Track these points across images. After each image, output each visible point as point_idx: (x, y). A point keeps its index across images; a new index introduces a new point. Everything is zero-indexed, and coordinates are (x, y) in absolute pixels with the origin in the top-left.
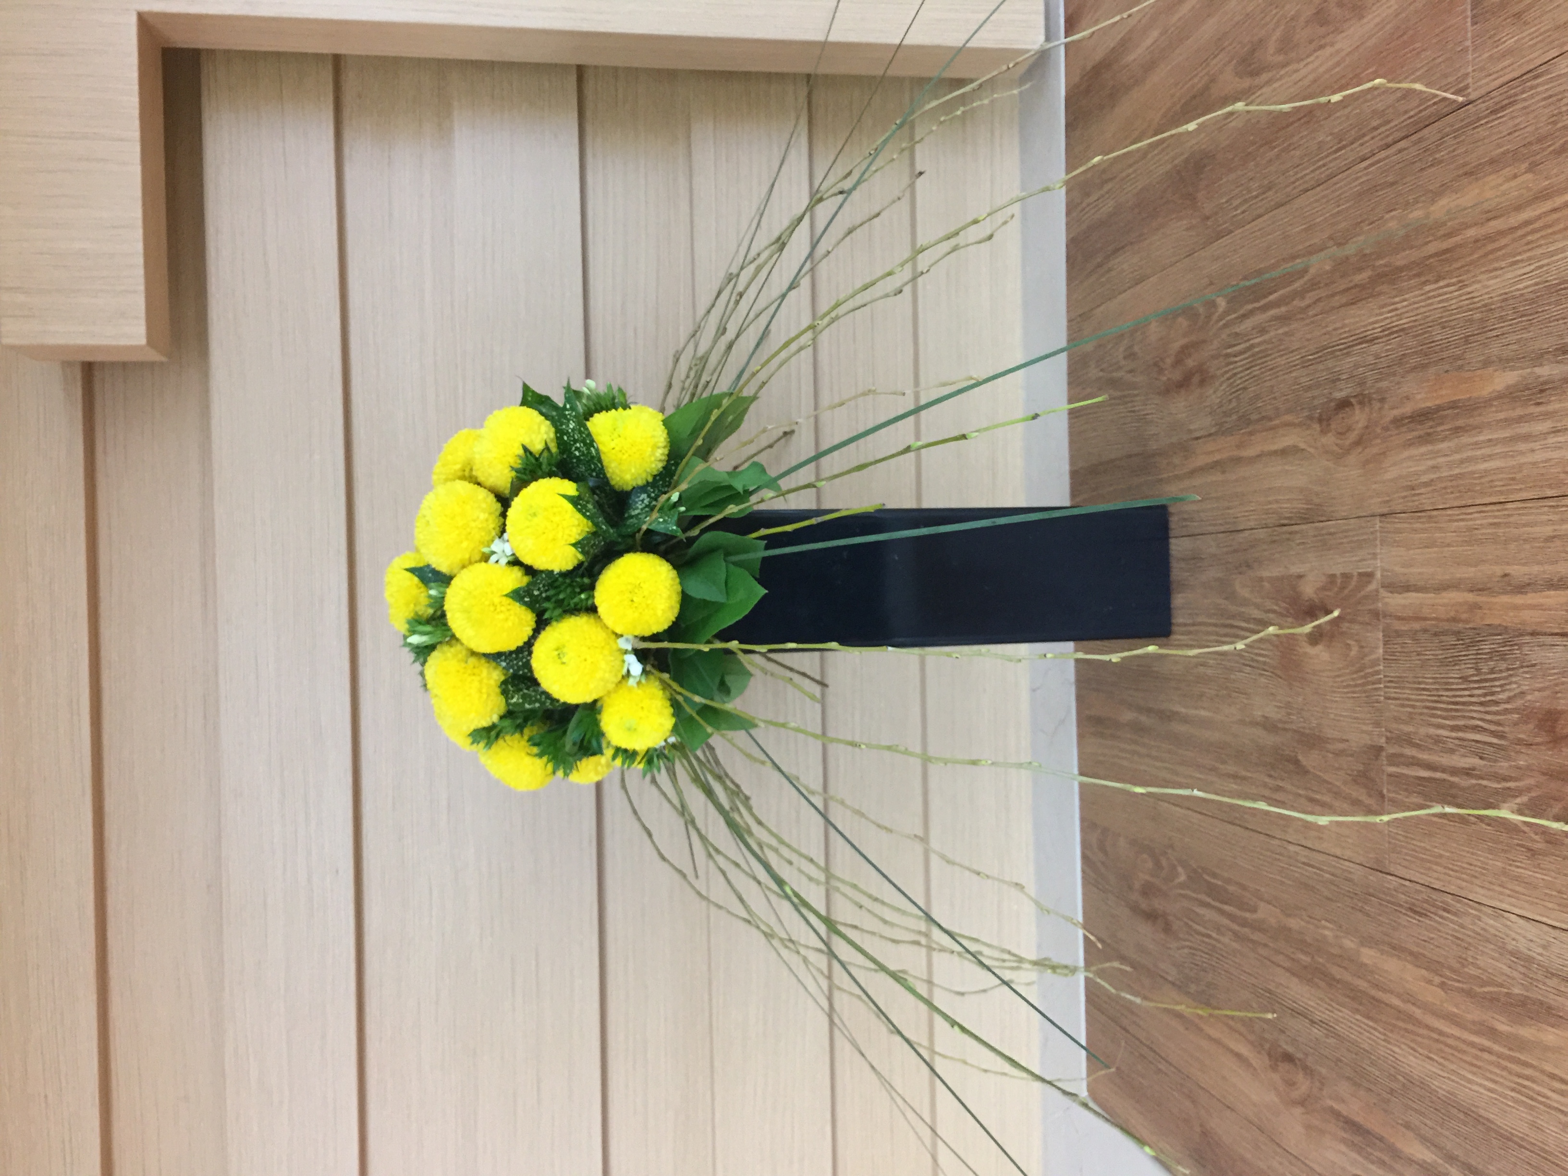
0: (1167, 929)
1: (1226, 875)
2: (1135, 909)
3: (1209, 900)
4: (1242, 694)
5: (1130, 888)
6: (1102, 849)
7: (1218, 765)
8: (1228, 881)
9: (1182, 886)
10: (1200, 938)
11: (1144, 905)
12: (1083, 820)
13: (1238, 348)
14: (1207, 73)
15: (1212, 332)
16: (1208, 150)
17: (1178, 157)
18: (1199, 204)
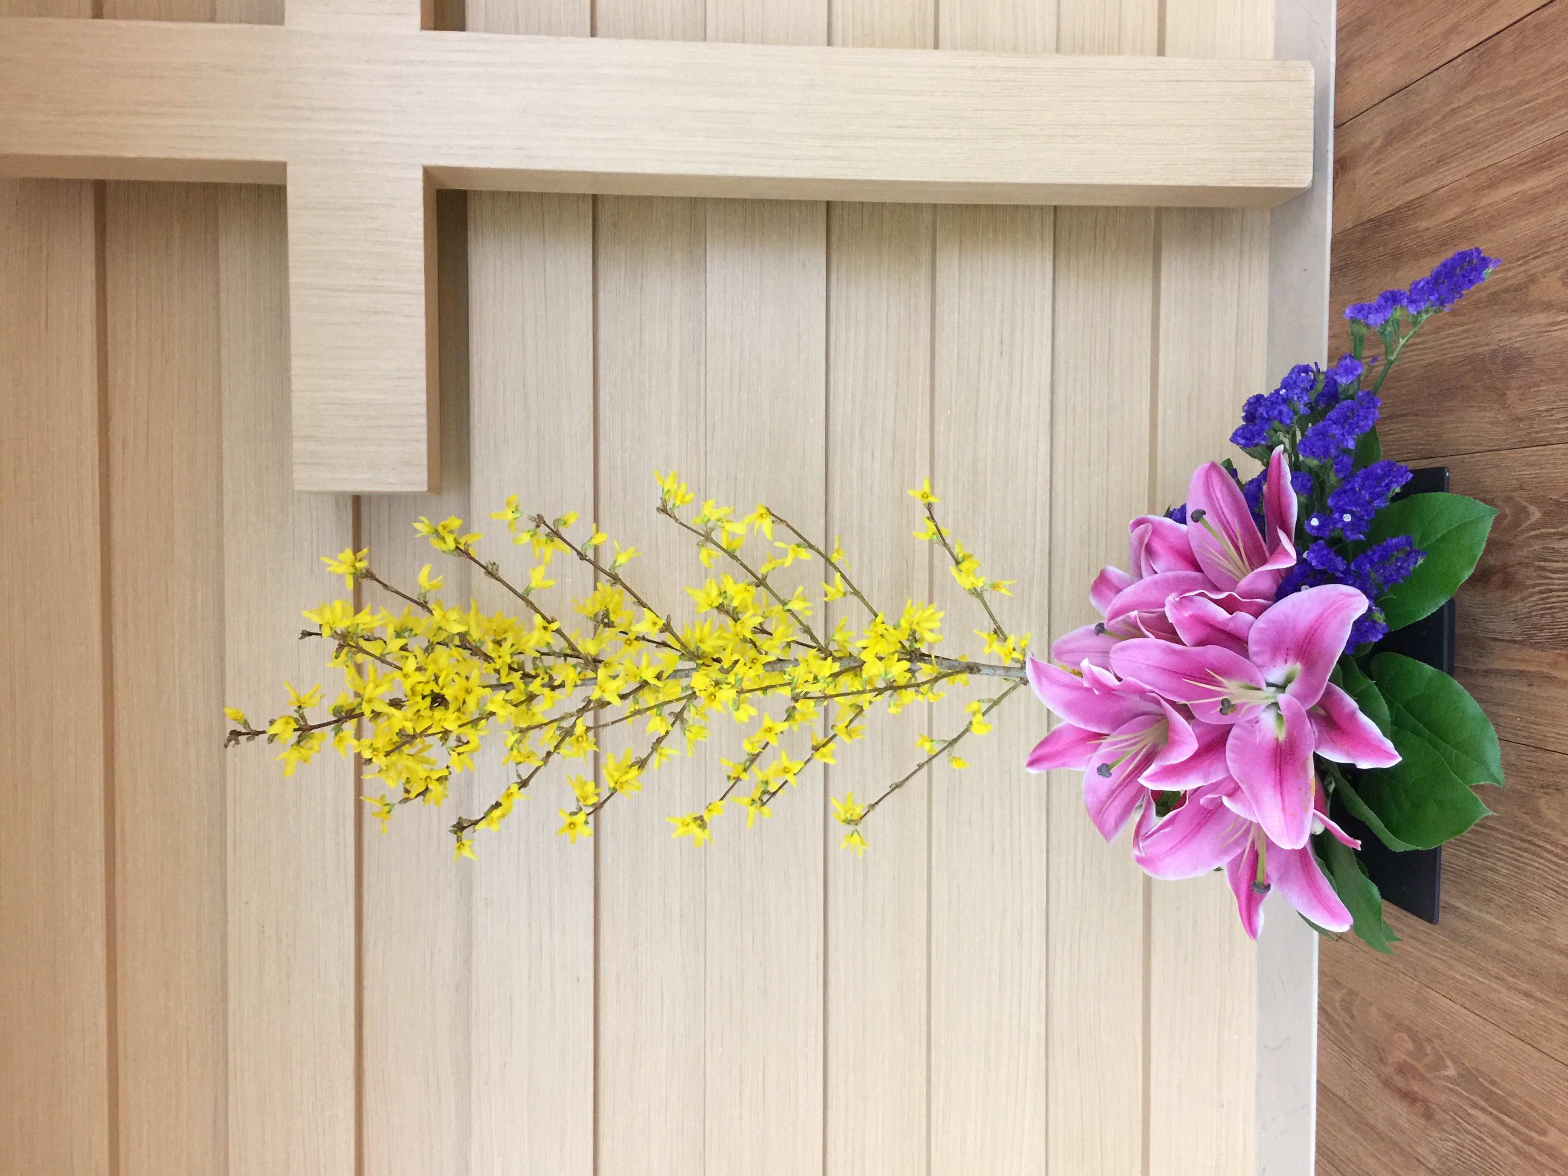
0: (1428, 1115)
1: (1508, 1086)
2: (1387, 1083)
3: (1483, 1103)
4: (1542, 915)
5: (1382, 1060)
6: (1347, 1008)
7: (1504, 975)
8: (1512, 1094)
9: (1448, 1078)
10: (1472, 1138)
11: (1399, 1081)
12: (1321, 973)
13: (1556, 565)
14: (1525, 271)
15: (1521, 538)
16: (1522, 350)
17: (1482, 346)
18: (1509, 402)
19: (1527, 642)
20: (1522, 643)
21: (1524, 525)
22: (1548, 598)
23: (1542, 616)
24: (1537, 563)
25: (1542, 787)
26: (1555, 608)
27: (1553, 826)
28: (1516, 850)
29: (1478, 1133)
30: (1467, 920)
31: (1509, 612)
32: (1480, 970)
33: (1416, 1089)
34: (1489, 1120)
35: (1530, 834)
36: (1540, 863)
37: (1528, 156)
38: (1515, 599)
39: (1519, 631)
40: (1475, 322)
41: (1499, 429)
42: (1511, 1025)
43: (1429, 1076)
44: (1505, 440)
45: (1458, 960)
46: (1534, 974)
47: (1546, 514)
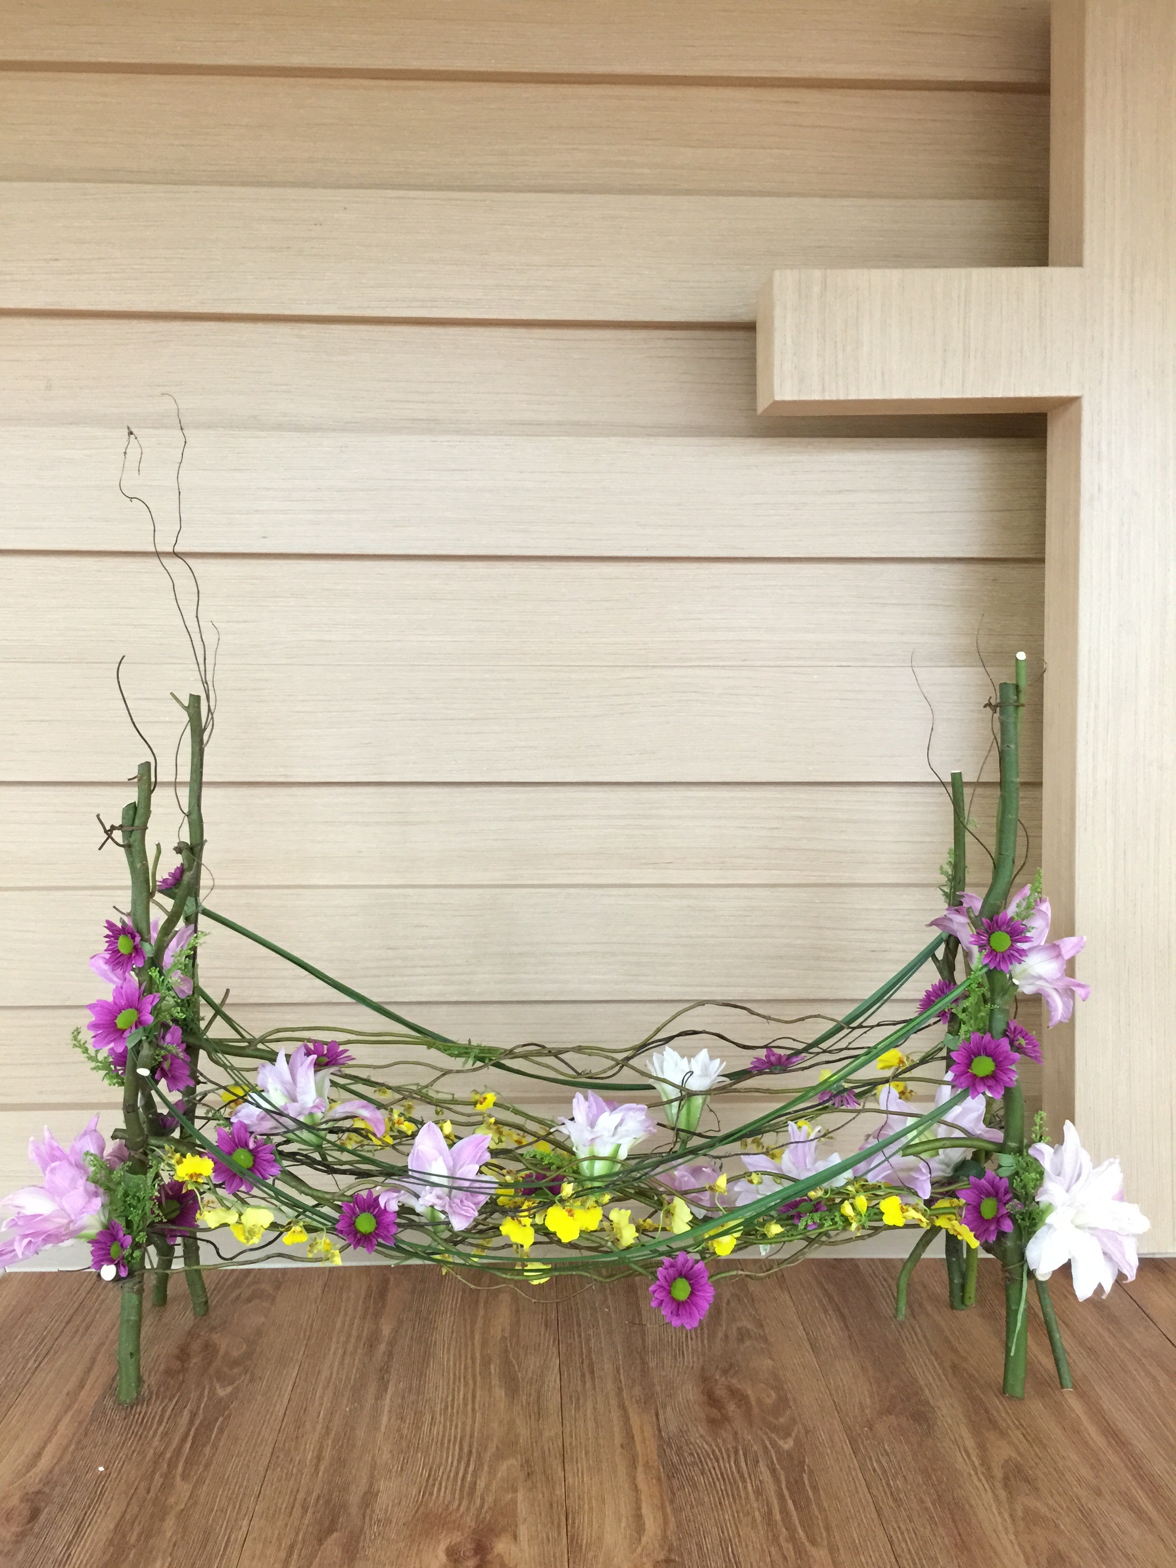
0: (168, 1372)
1: (221, 1444)
2: (192, 1335)
3: (197, 1423)
4: (402, 1467)
6: (256, 1295)
8: (215, 1447)
9: (212, 1391)
11: (196, 1346)
13: (743, 1464)
14: (1009, 1427)
15: (759, 1432)
16: (936, 1427)
17: (931, 1393)
18: (884, 1418)
19: (663, 1442)
20: (661, 1437)
21: (773, 1435)
22: (711, 1460)
23: (691, 1454)
24: (740, 1448)
25: (527, 1461)
26: (702, 1465)
27: (493, 1471)
28: (459, 1439)
29: (165, 1420)
30: (377, 1399)
31: (687, 1425)
32: (331, 1413)
33: (194, 1360)
34: (182, 1429)
35: (479, 1455)
36: (452, 1463)
37: (1114, 1424)
38: (700, 1428)
39: (671, 1435)
40: (951, 1385)
41: (856, 1411)
42: (284, 1444)
43: (212, 1370)
44: (848, 1415)
45: (334, 1394)
46: (340, 1463)
47: (789, 1454)
